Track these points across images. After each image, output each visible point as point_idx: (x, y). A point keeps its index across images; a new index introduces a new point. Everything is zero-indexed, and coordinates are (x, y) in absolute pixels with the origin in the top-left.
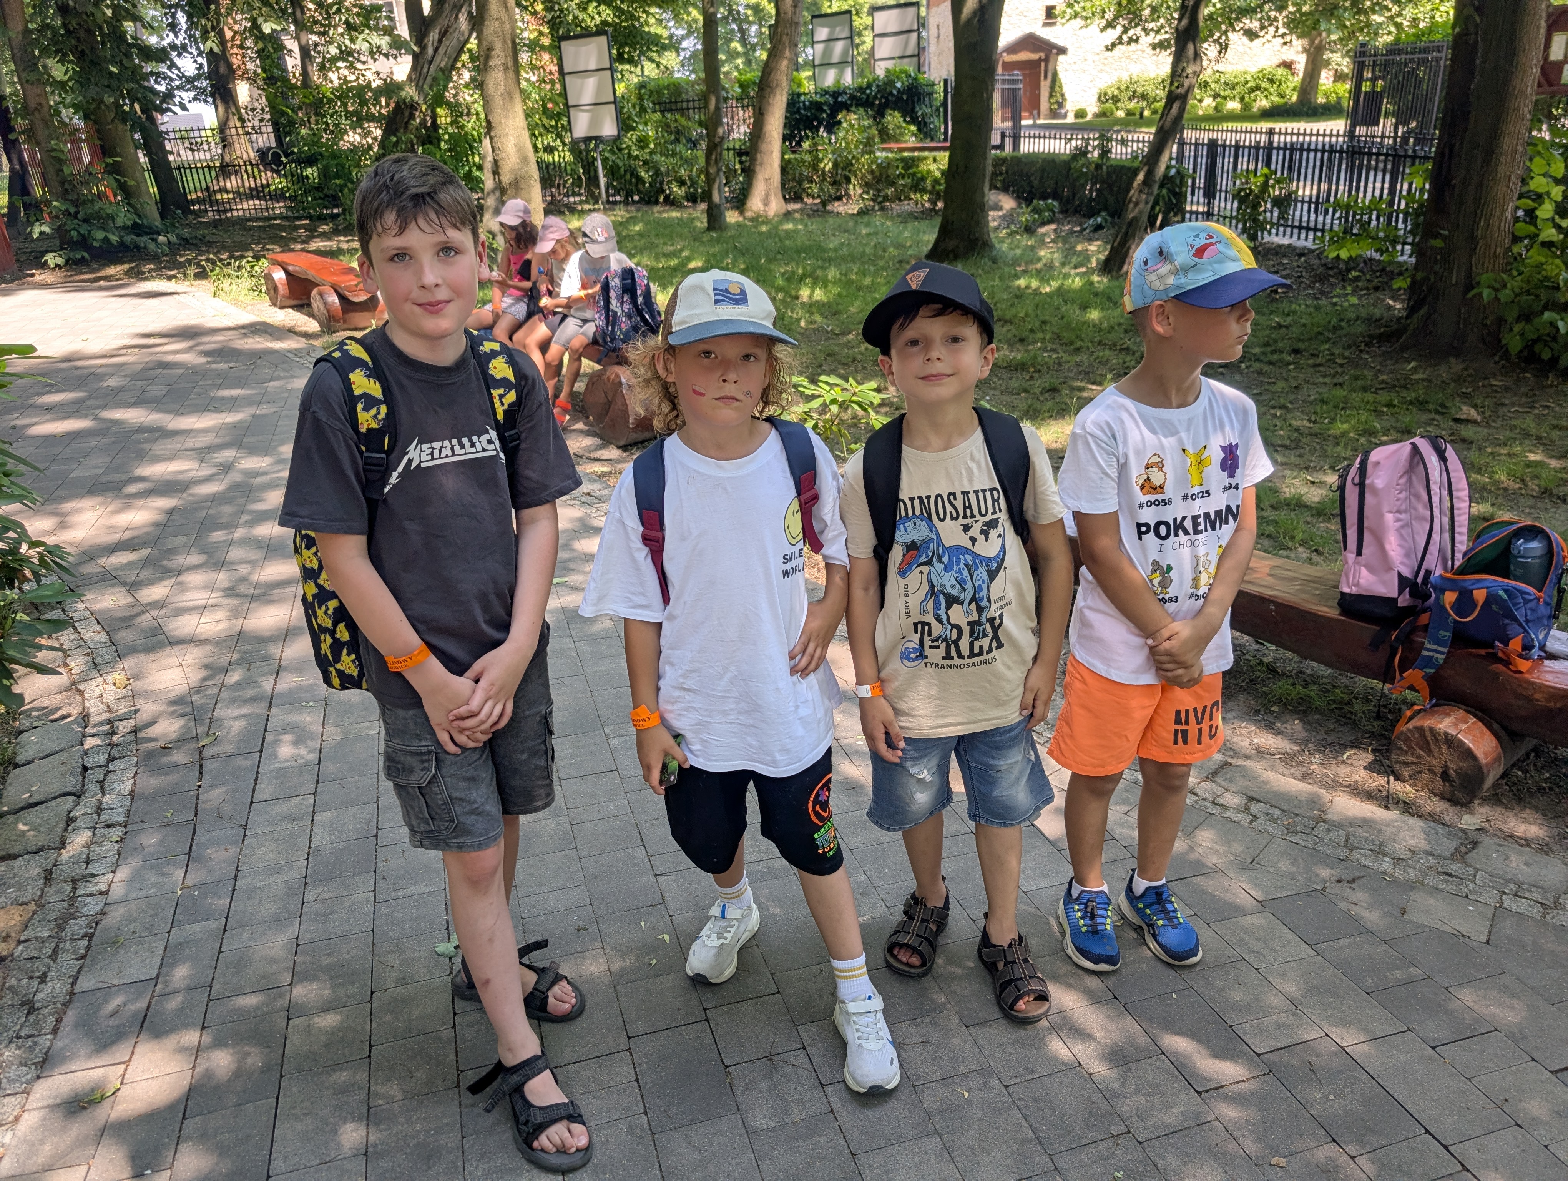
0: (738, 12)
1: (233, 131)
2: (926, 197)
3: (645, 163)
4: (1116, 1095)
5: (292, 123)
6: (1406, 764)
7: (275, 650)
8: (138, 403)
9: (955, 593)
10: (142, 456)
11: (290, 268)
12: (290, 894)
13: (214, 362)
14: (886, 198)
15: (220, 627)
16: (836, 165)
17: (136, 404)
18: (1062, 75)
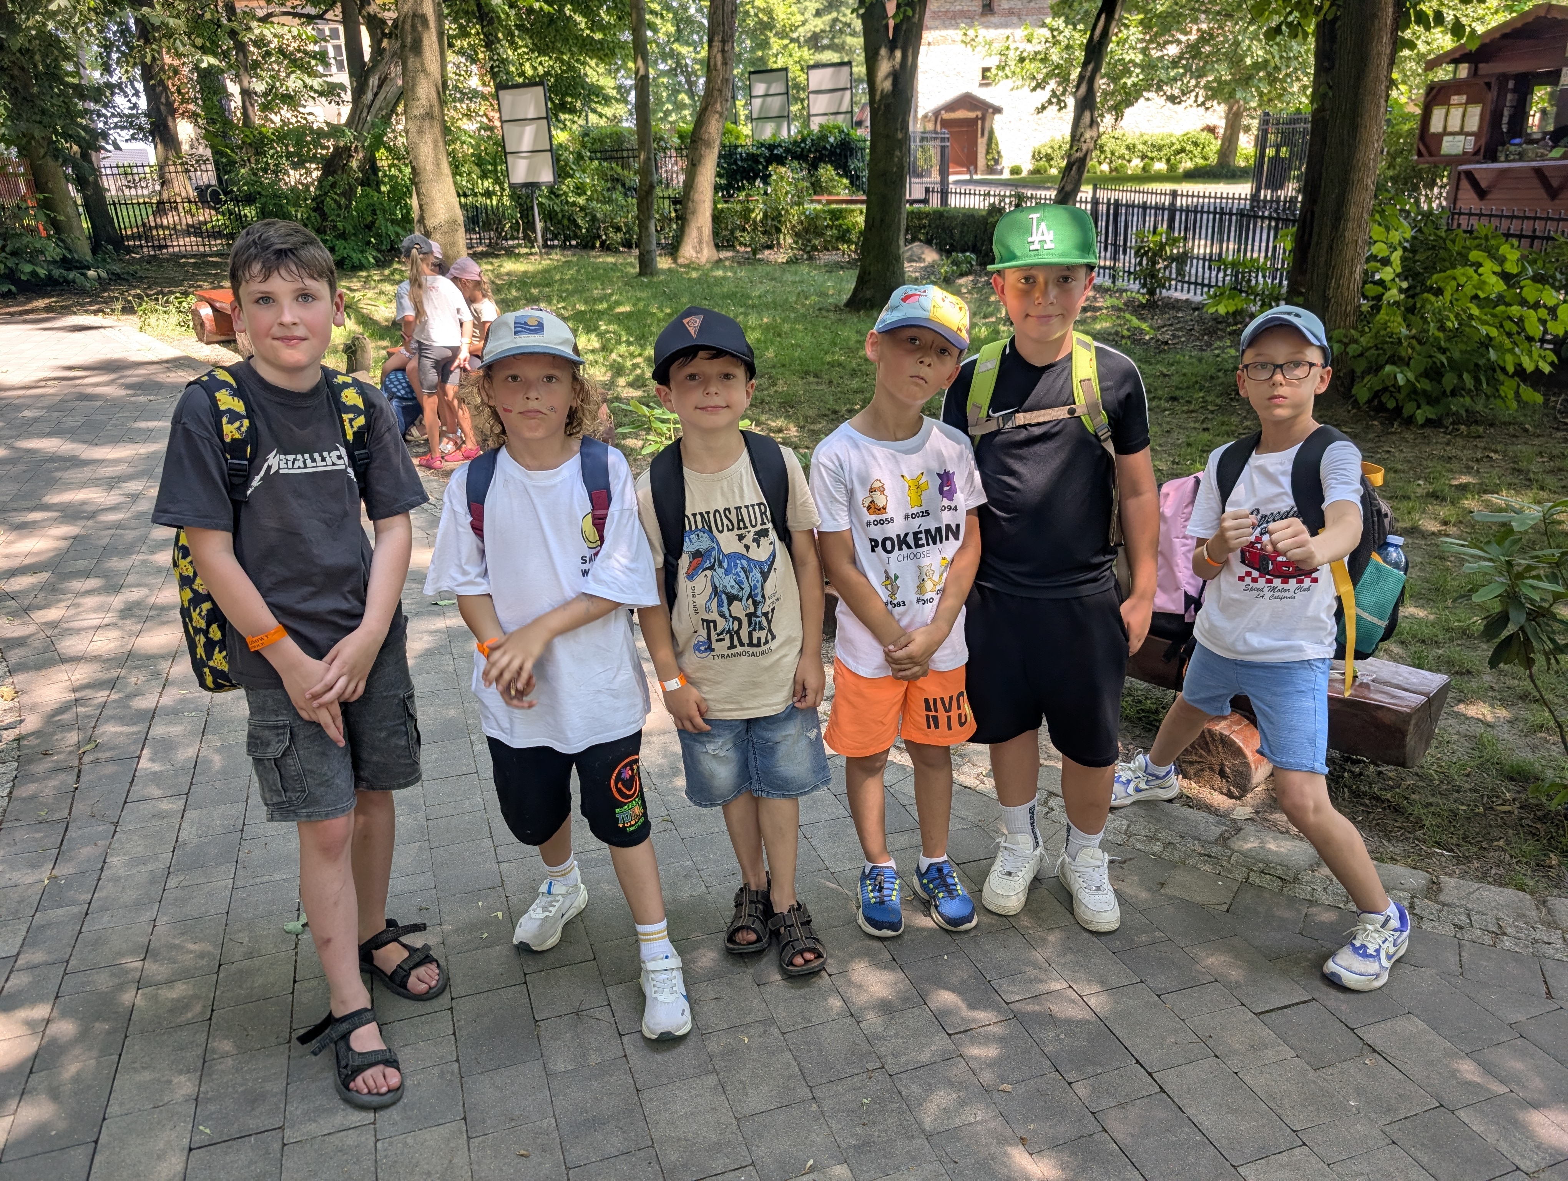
0: (686, 65)
1: (172, 169)
2: (853, 247)
3: (582, 209)
4: (878, 1037)
5: (232, 163)
6: (1192, 763)
7: (164, 665)
8: (52, 433)
9: (734, 592)
10: (53, 485)
11: (218, 305)
12: (152, 882)
13: (134, 395)
14: (814, 248)
15: (112, 645)
16: (766, 215)
17: (50, 435)
18: (998, 134)
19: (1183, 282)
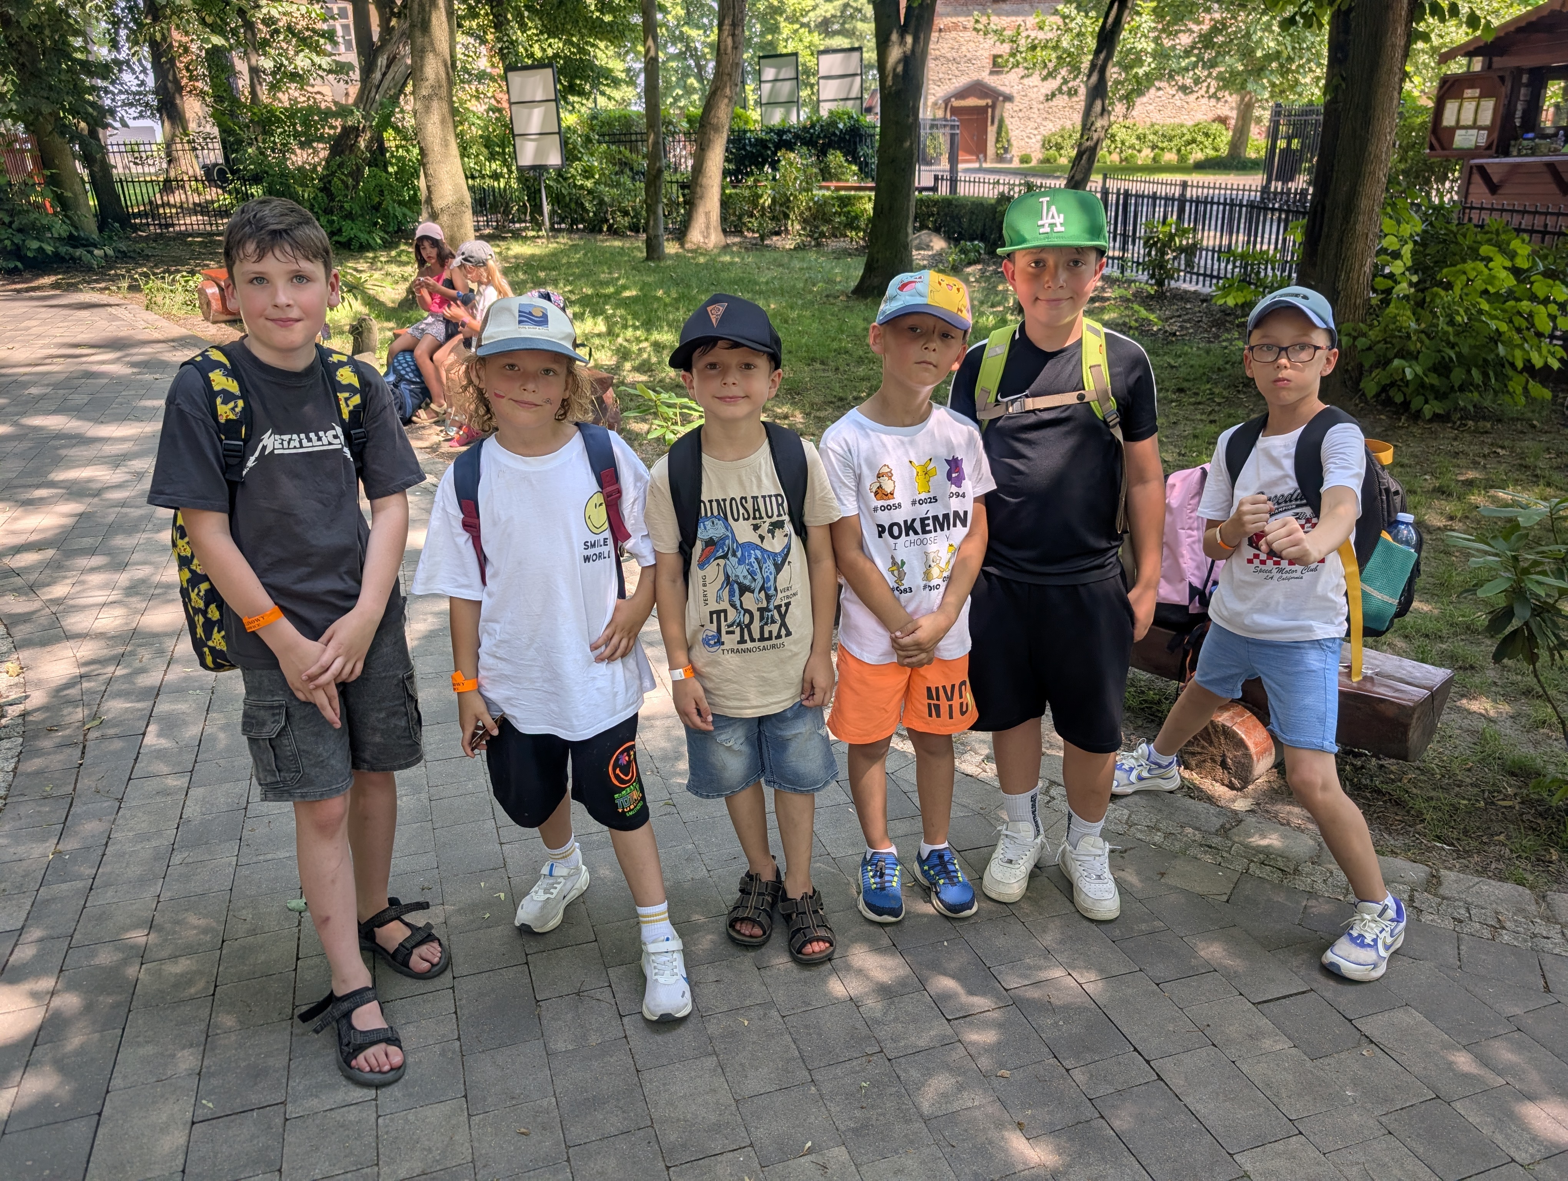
0: (696, 49)
1: (179, 146)
2: (861, 234)
3: (590, 192)
4: (877, 1022)
5: (240, 142)
6: (1194, 754)
7: (169, 644)
8: (58, 411)
9: (747, 582)
10: (59, 462)
12: (157, 858)
13: (139, 373)
14: (822, 235)
15: (118, 622)
16: (774, 201)
17: (56, 412)
18: (1008, 121)
19: (1192, 273)
